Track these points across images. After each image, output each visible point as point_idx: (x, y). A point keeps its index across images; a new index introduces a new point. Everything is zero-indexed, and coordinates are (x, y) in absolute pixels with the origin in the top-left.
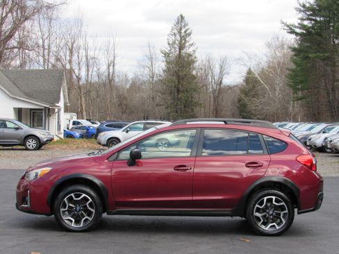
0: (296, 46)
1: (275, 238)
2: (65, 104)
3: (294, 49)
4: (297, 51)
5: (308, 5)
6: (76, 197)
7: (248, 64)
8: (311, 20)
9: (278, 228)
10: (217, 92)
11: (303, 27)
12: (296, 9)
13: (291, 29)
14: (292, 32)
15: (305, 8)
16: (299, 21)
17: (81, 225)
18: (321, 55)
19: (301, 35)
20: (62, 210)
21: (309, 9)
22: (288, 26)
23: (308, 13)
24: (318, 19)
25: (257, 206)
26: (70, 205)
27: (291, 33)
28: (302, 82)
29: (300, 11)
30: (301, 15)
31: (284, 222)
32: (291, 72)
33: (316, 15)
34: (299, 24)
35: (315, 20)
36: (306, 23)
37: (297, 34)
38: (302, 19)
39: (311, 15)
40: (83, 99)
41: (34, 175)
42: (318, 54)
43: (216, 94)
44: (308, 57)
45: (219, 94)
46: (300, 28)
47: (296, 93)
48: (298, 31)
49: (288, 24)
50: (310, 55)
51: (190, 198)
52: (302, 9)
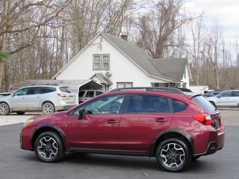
1: (176, 174)
2: (190, 80)
9: (177, 166)
17: (50, 158)
20: (38, 148)
25: (163, 150)
26: (43, 144)
31: (182, 162)
40: (217, 77)
51: (117, 143)
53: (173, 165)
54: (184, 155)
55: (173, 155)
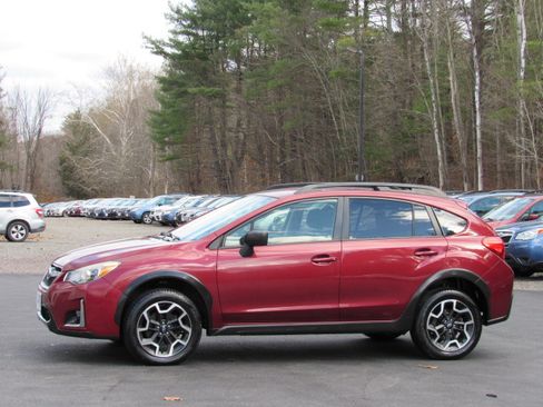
0: (164, 75)
3: (162, 80)
4: (167, 83)
5: (184, 10)
6: (161, 309)
7: (77, 102)
8: (188, 34)
9: (460, 347)
10: (34, 145)
11: (177, 44)
12: (166, 15)
13: (157, 47)
14: (160, 52)
15: (180, 15)
16: (172, 36)
17: (171, 354)
18: (208, 90)
19: (172, 57)
20: (139, 330)
21: (186, 17)
22: (153, 43)
23: (184, 23)
24: (200, 33)
25: (431, 314)
26: (153, 321)
27: (156, 53)
28: (173, 132)
29: (172, 19)
30: (173, 26)
31: (469, 338)
32: (155, 117)
33: (197, 27)
34: (171, 40)
35: (196, 35)
36: (182, 38)
37: (166, 55)
38: (175, 33)
39: (189, 26)
41: (89, 273)
42: (202, 88)
43: (32, 149)
44: (185, 93)
45: (36, 149)
46: (171, 46)
47: (163, 149)
48: (169, 50)
49: (153, 39)
50: (190, 90)
52: (176, 16)
53: (451, 345)
54: (472, 322)
55: (449, 325)
